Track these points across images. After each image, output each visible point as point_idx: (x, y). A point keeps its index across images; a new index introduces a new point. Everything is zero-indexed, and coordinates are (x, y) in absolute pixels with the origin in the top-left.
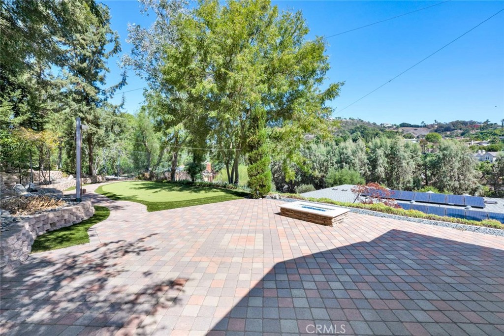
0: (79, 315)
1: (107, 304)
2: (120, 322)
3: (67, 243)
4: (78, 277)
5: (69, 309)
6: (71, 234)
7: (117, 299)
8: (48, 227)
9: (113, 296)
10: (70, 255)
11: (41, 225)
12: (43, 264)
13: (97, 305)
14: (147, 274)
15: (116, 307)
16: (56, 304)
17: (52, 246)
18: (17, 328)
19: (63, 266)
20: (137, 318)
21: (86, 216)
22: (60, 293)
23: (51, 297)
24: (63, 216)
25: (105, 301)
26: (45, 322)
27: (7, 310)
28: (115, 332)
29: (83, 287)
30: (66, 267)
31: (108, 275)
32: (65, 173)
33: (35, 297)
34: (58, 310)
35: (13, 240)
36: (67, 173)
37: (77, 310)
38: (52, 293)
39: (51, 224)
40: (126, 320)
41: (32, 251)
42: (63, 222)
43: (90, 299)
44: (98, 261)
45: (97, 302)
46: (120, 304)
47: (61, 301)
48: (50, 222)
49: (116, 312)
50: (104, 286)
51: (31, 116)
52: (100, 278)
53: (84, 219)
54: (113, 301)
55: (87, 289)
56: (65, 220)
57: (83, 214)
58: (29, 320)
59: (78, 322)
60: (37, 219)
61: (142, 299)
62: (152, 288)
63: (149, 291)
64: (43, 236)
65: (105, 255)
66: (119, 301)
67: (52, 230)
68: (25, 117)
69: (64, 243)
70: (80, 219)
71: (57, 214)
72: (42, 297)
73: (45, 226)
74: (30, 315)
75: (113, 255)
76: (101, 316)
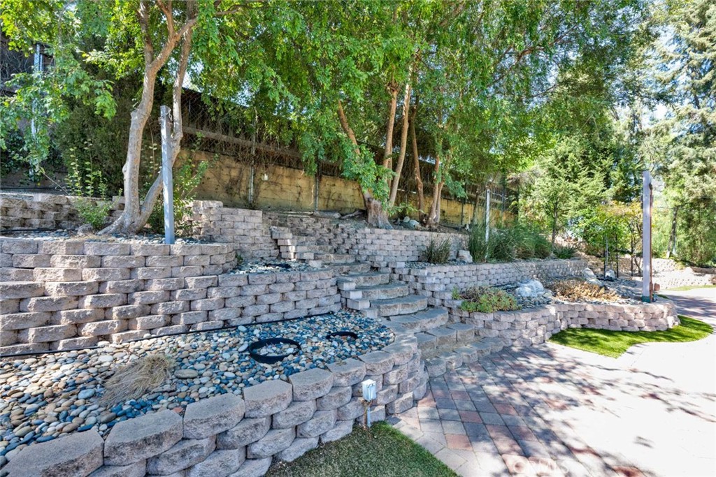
0: (513, 412)
1: (545, 426)
2: (531, 451)
3: (589, 347)
4: (556, 383)
5: (514, 401)
6: (605, 340)
7: (561, 432)
8: (586, 322)
9: (561, 424)
10: (576, 359)
11: (576, 315)
12: (545, 355)
13: (536, 419)
14: (642, 442)
15: (548, 437)
16: (512, 390)
17: (570, 342)
18: (475, 386)
19: (558, 365)
20: (551, 467)
21: (650, 325)
22: (525, 385)
23: (516, 383)
24: (606, 314)
25: (547, 422)
26: (489, 397)
27: (486, 371)
28: (515, 453)
29: (547, 394)
30: (558, 367)
31: (589, 403)
32: (680, 263)
33: (507, 375)
34: (507, 395)
35: (527, 317)
36: (684, 264)
37: (518, 408)
38: (521, 380)
39: (589, 319)
40: (538, 456)
41: (550, 339)
42: (606, 322)
43: (538, 408)
44: (596, 383)
45: (539, 416)
46: (555, 437)
47: (517, 391)
48: (587, 316)
49: (541, 441)
50: (567, 409)
51: (624, 185)
52: (574, 399)
53: (643, 329)
54: (553, 429)
55: (549, 399)
56: (609, 320)
57: (642, 321)
58: (485, 387)
59: (505, 417)
60: (572, 308)
61: (587, 458)
62: (619, 462)
63: (610, 461)
64: (574, 330)
65: (615, 381)
66: (559, 435)
67: (589, 327)
68: (618, 188)
69: (586, 345)
70: (636, 326)
71: (599, 308)
72: (512, 378)
73: (579, 319)
74: (489, 384)
75: (627, 388)
76: (524, 430)
